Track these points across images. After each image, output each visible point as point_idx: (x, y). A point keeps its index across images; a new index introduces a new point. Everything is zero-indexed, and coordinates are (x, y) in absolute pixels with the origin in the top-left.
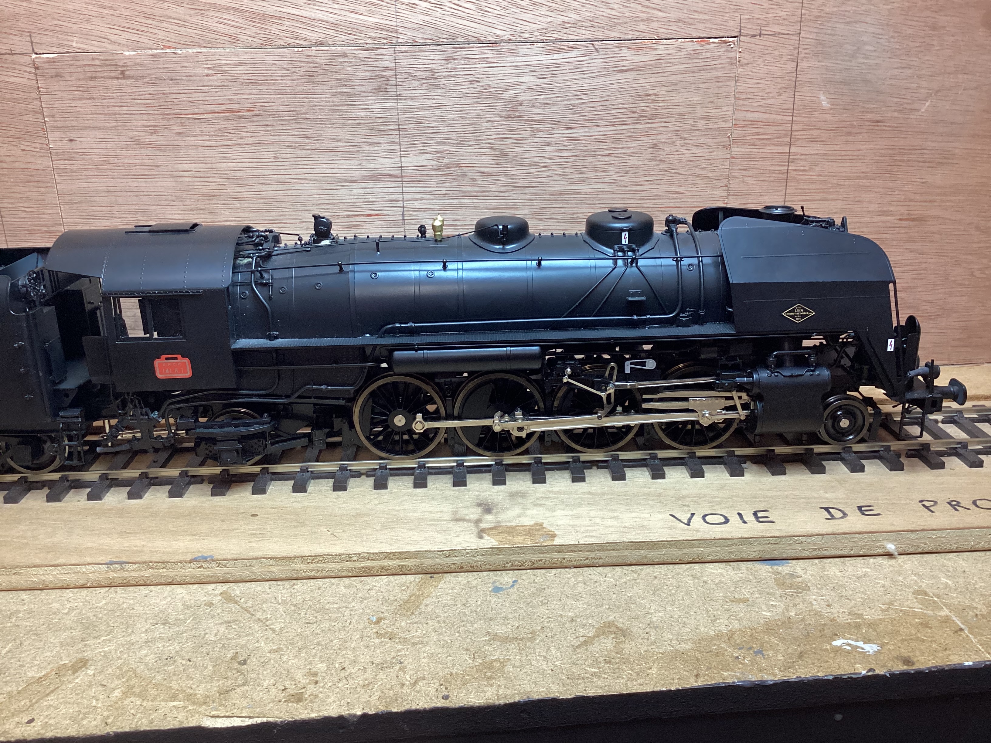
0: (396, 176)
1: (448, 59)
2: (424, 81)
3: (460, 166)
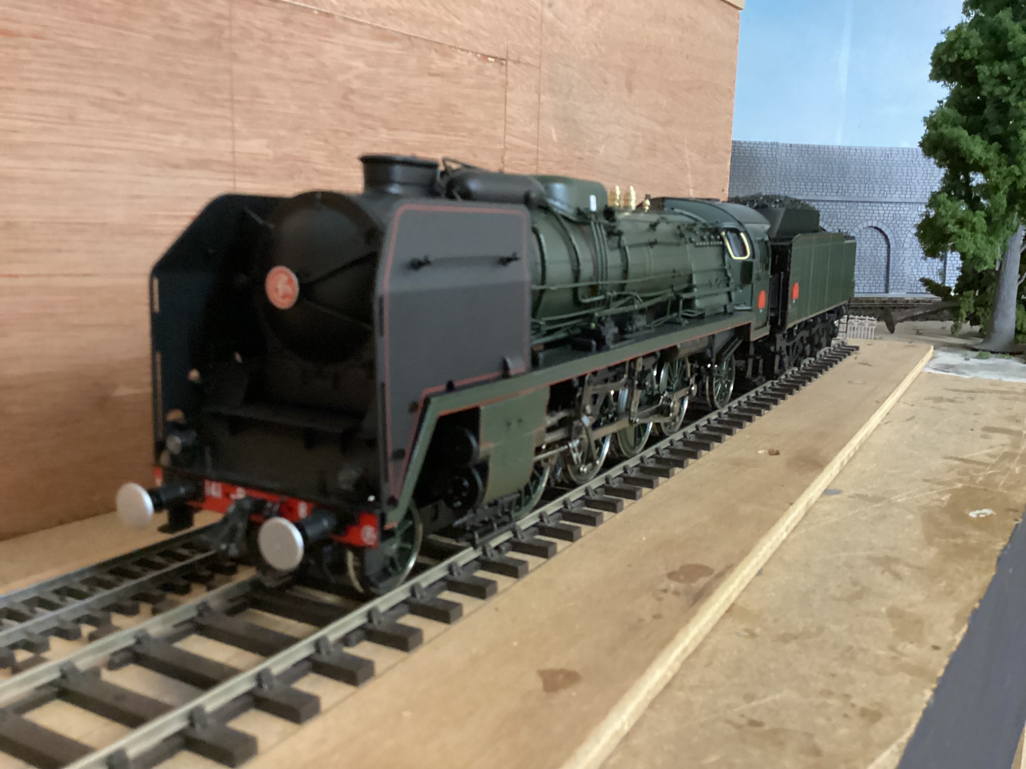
0: (228, 164)
2: (261, 43)
3: (296, 159)
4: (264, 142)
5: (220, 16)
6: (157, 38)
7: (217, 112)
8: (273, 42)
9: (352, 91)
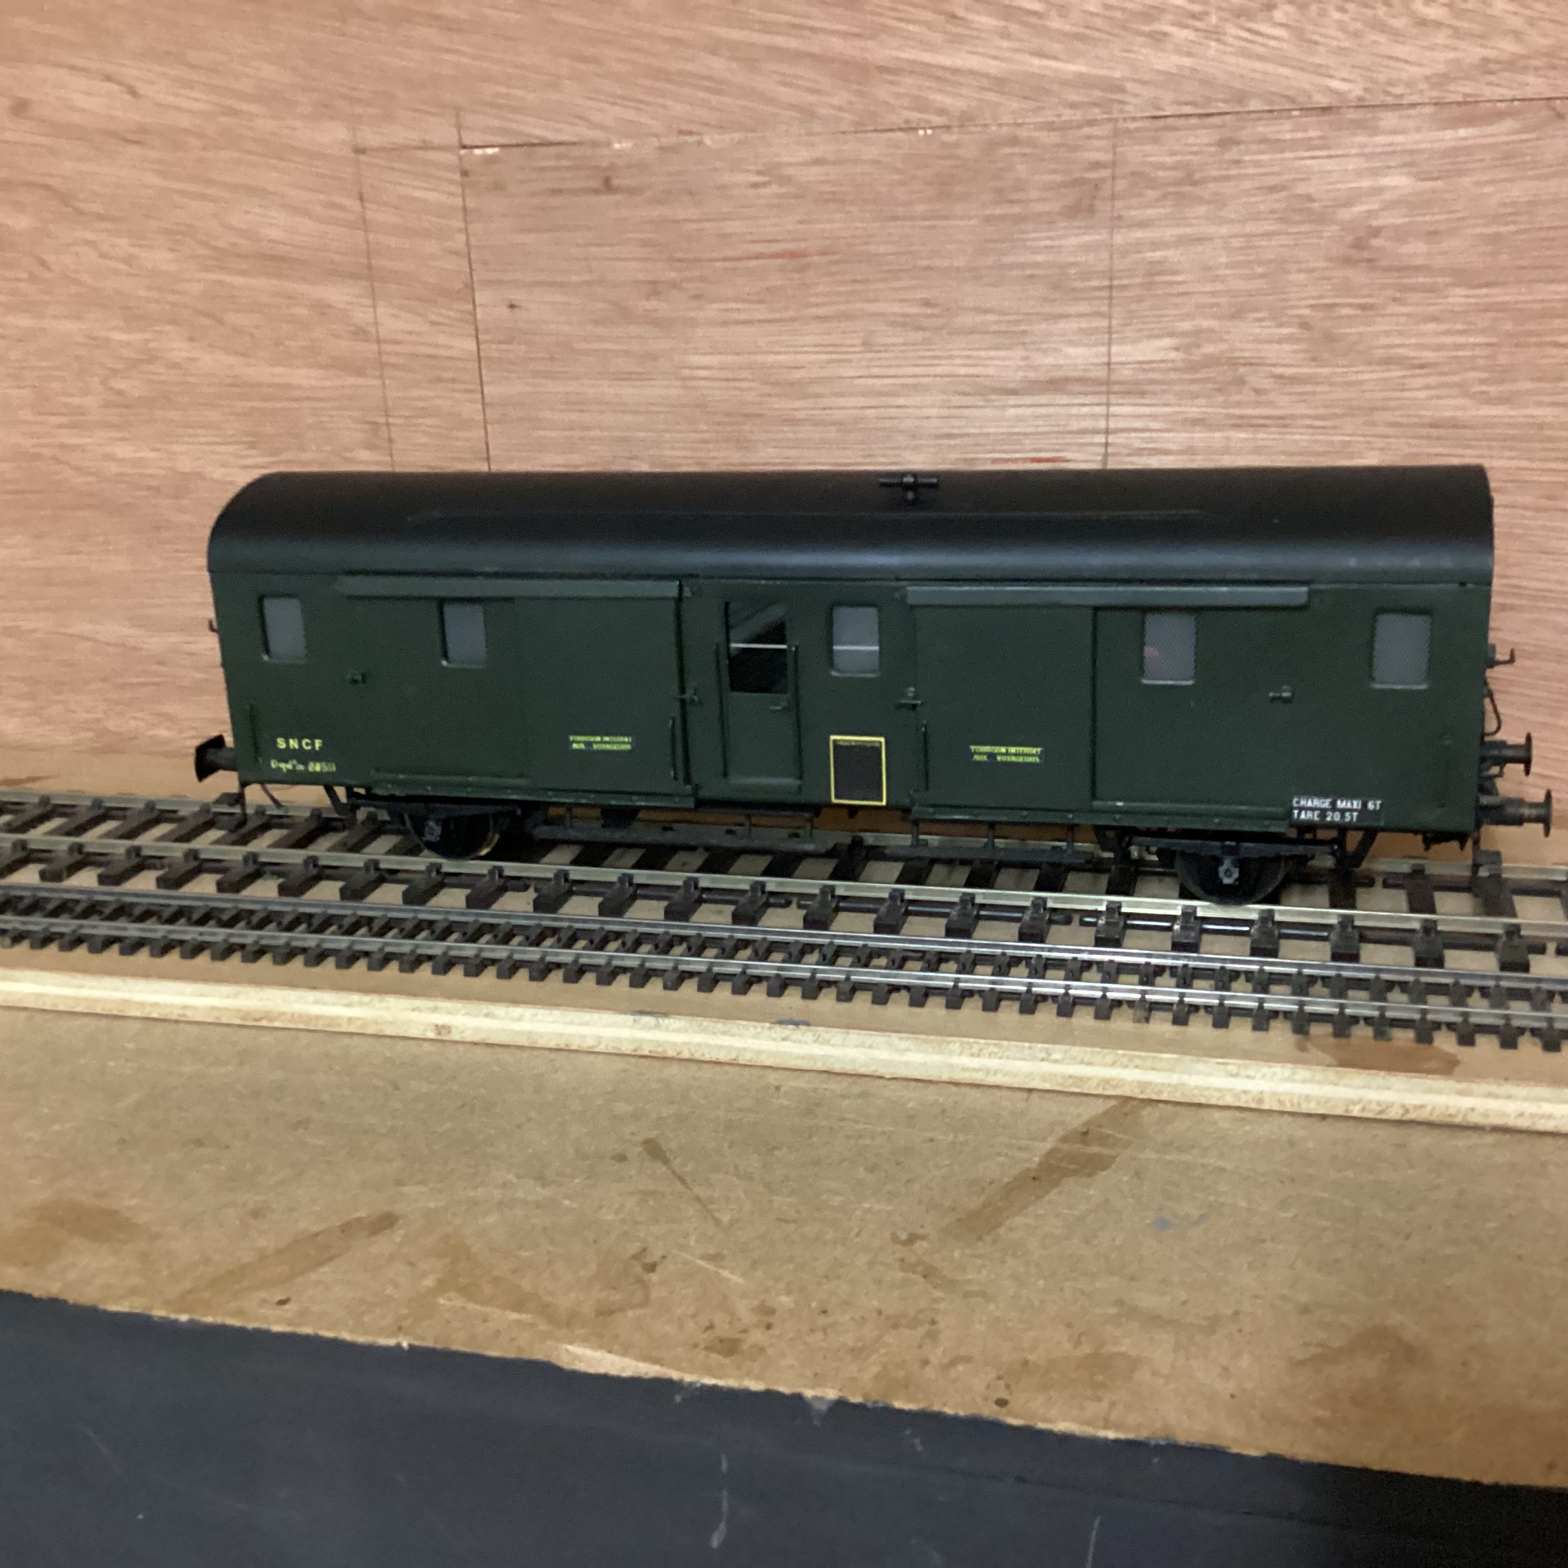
0: (1097, 382)
1: (1225, 143)
2: (1171, 189)
3: (1233, 363)
4: (1167, 342)
5: (1096, 165)
6: (988, 219)
7: (1083, 307)
8: (1195, 184)
9: (1376, 232)
